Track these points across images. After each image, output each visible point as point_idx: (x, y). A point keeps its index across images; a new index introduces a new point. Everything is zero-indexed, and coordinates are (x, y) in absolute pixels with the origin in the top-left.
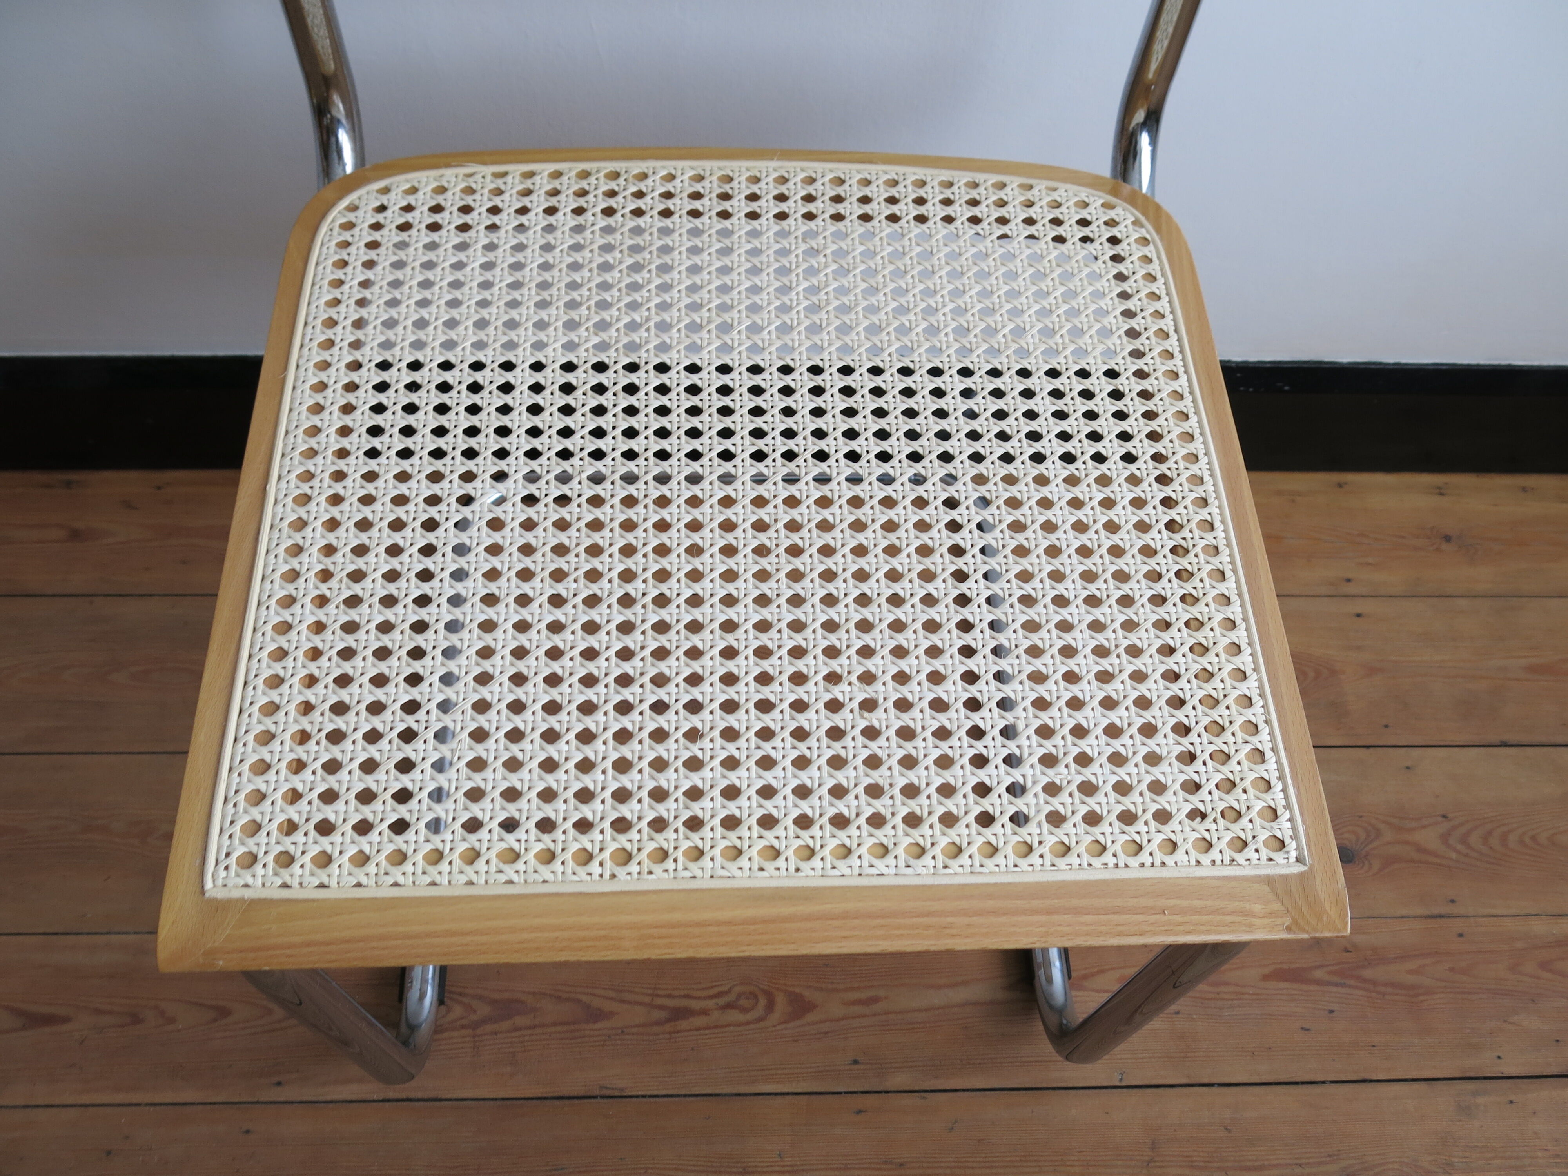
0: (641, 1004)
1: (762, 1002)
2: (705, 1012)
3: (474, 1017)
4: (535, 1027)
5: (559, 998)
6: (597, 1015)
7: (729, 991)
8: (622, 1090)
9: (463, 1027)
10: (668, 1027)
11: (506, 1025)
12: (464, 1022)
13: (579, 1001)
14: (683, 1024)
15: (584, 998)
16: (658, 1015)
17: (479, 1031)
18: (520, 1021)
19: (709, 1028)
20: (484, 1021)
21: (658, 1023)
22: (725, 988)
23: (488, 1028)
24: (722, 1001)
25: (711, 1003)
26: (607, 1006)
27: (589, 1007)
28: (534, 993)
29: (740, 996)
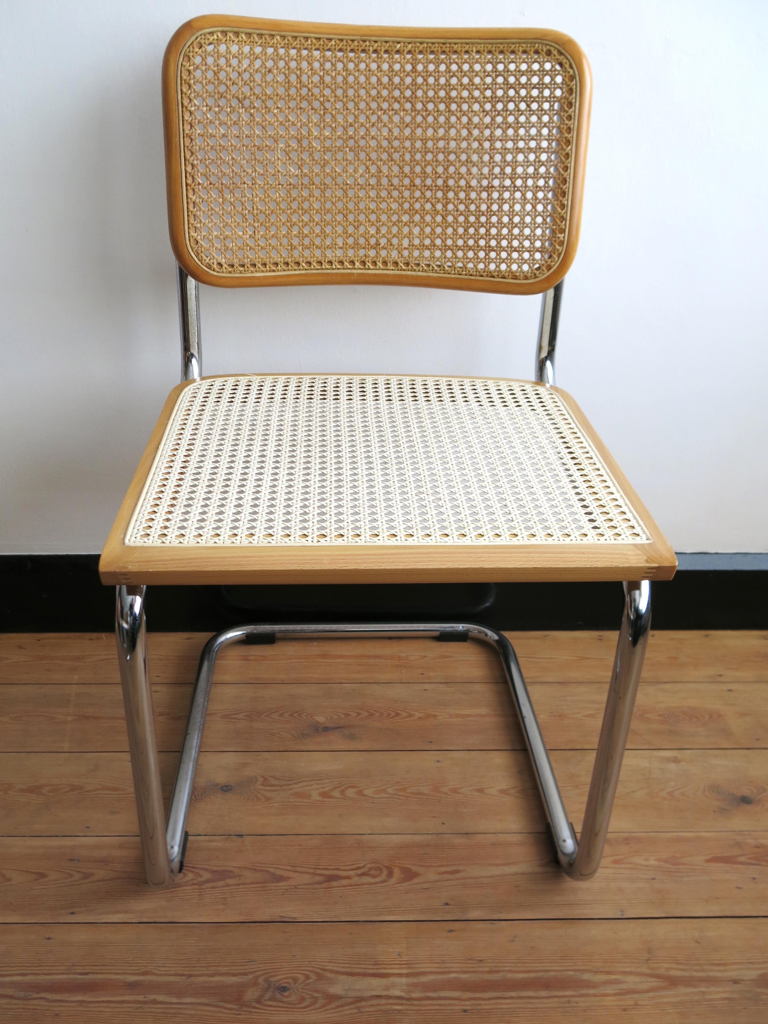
0: (307, 873)
1: (385, 872)
2: (348, 877)
3: (201, 879)
4: (239, 885)
5: (255, 870)
6: (280, 879)
7: (364, 867)
8: (294, 918)
9: (194, 884)
10: (324, 885)
11: (220, 883)
12: (195, 882)
13: (268, 871)
14: (335, 884)
15: (271, 870)
16: (318, 879)
17: (203, 887)
18: (229, 881)
19: (351, 886)
20: (207, 881)
21: (318, 883)
22: (362, 865)
23: (209, 885)
24: (359, 872)
25: (352, 873)
26: (286, 874)
27: (274, 874)
28: (240, 867)
29: (370, 869)
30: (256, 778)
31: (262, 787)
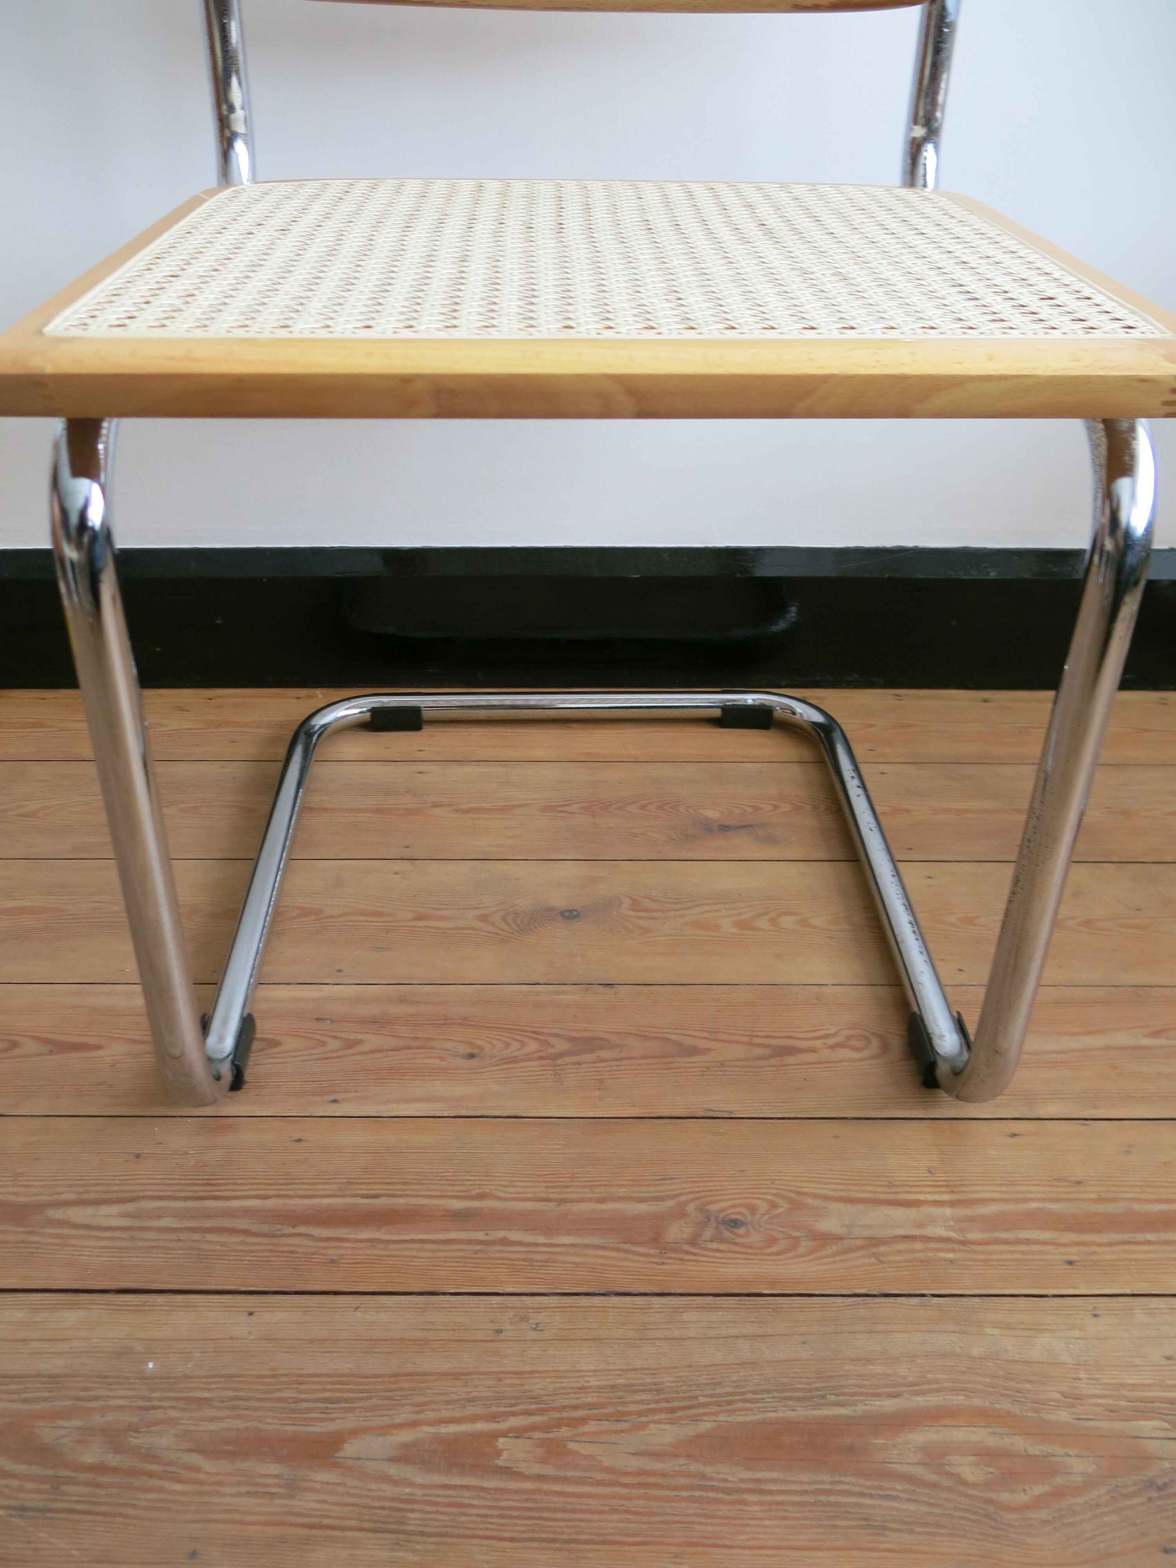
0: (738, 1042)
1: (875, 1043)
2: (813, 1050)
3: (552, 1051)
4: (621, 1059)
5: (646, 1037)
6: (693, 1051)
7: (836, 1034)
8: (731, 1112)
9: (540, 1058)
10: (773, 1061)
11: (588, 1057)
13: (669, 1039)
14: (791, 1059)
15: (674, 1037)
16: (759, 1051)
17: (559, 1062)
18: (603, 1054)
19: (820, 1063)
20: (564, 1054)
21: (761, 1058)
22: (832, 1031)
23: (569, 1059)
24: (830, 1042)
25: (818, 1043)
26: (701, 1044)
27: (681, 1044)
28: (617, 1033)
29: (849, 1038)
30: (618, 899)
31: (631, 913)
